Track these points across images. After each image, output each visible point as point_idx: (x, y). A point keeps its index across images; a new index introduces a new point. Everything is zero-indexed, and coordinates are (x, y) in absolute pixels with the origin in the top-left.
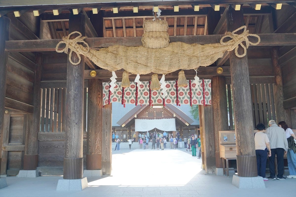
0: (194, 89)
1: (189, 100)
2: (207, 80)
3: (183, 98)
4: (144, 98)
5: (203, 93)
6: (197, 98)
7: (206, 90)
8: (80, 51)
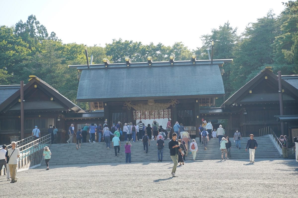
0: (165, 113)
1: (163, 117)
2: (169, 109)
3: (161, 116)
4: (148, 117)
5: (168, 114)
6: (166, 116)
7: (169, 113)
8: (131, 106)
